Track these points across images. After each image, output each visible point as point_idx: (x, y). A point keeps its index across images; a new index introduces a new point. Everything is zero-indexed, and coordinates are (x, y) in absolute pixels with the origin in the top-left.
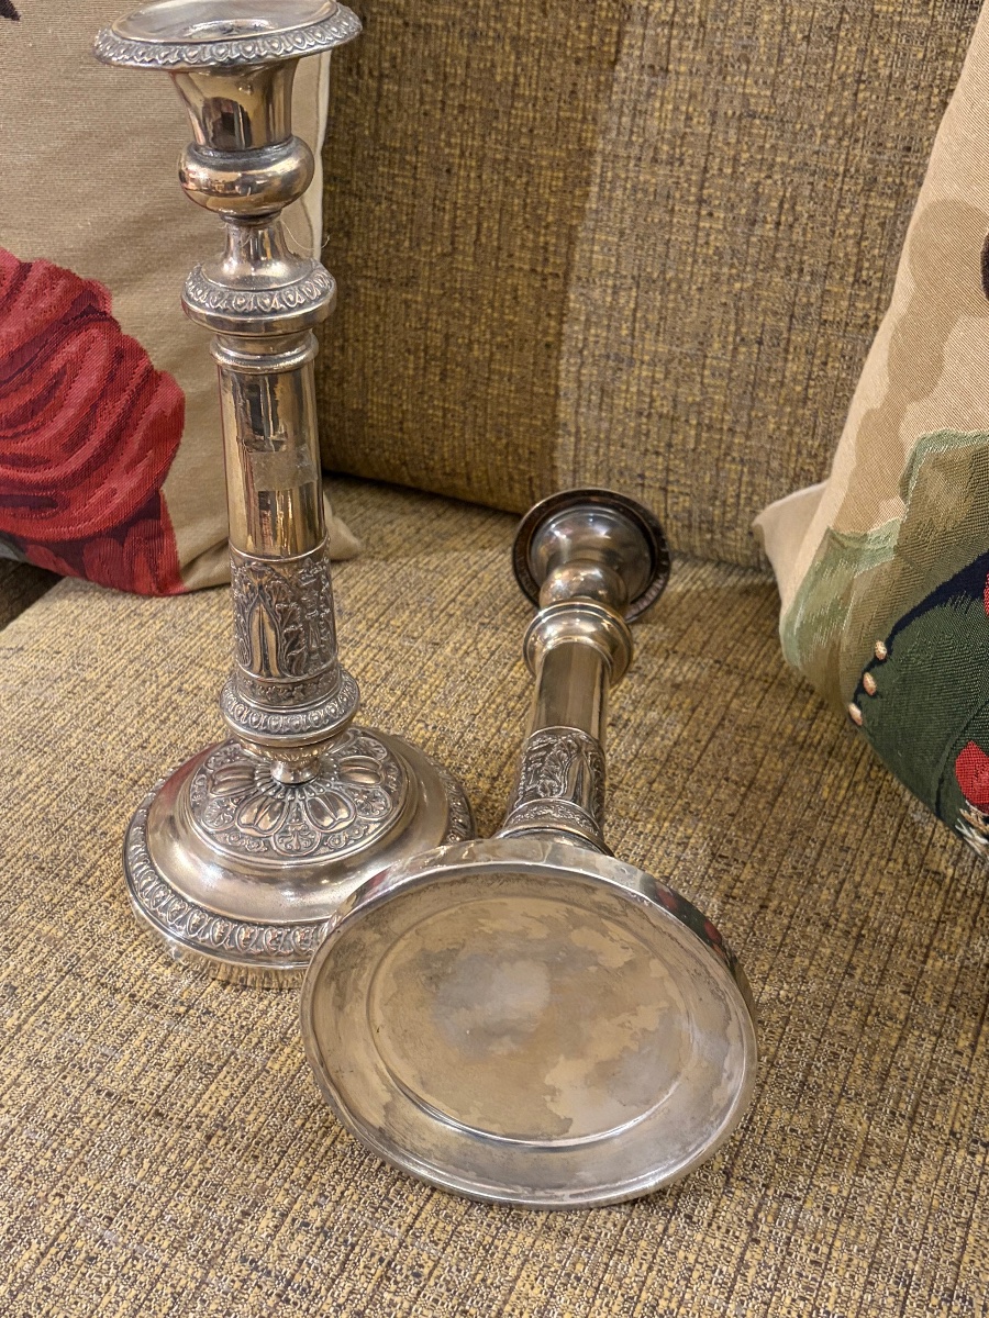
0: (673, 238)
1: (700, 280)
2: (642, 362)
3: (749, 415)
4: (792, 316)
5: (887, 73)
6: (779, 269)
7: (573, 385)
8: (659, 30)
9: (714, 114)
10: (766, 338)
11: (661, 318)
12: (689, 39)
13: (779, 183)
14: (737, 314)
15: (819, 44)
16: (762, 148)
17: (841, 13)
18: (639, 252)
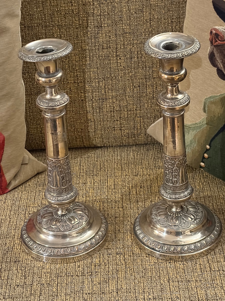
0: (112, 66)
1: (121, 75)
2: (109, 98)
3: (140, 105)
4: (146, 78)
5: (157, 17)
6: (141, 68)
7: (91, 109)
8: (97, 17)
9: (116, 34)
10: (141, 85)
11: (112, 86)
12: (106, 18)
13: (136, 47)
14: (132, 81)
15: (139, 14)
16: (130, 40)
17: (143, 6)
18: (103, 72)
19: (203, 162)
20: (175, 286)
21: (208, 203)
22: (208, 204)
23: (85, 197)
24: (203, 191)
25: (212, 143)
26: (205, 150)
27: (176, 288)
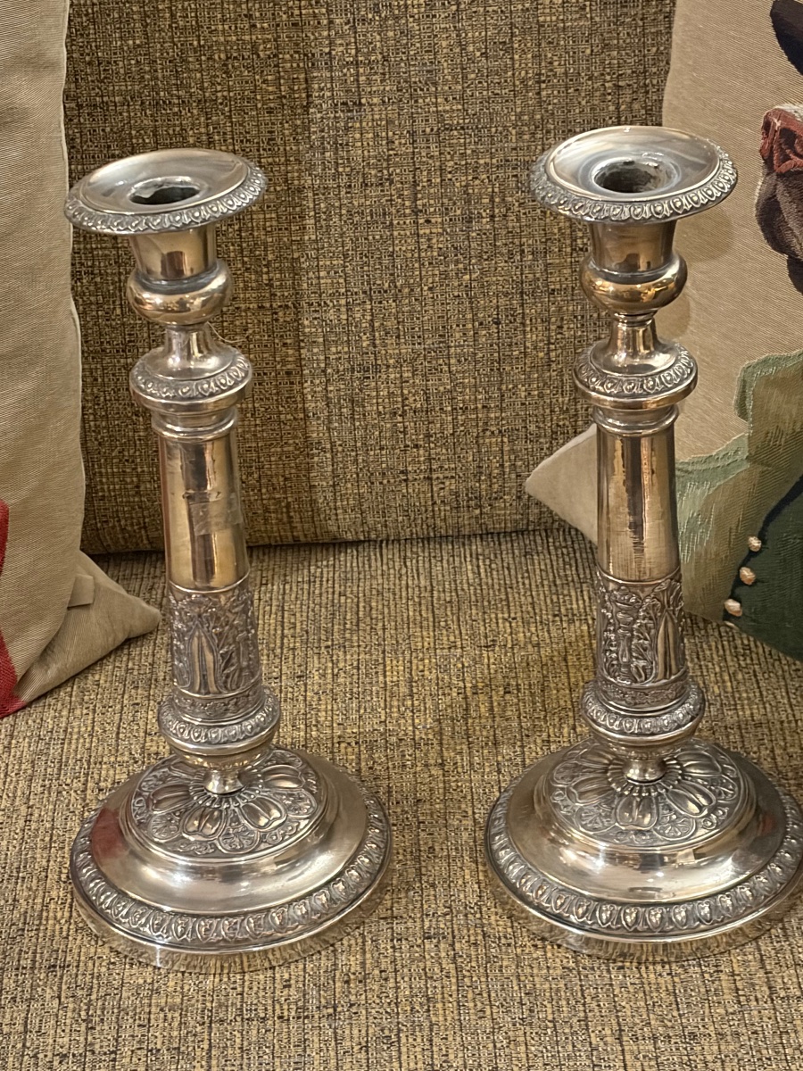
0: (397, 249)
1: (430, 280)
2: (388, 367)
3: (499, 389)
4: (522, 293)
5: (563, 70)
6: (502, 255)
7: (321, 404)
8: (345, 71)
9: (412, 134)
10: (502, 317)
11: (398, 323)
12: (376, 73)
13: (487, 181)
14: (471, 303)
15: (496, 58)
16: (463, 155)
17: (511, 29)
18: (366, 268)
19: (736, 599)
20: (644, 1057)
21: (755, 749)
22: (755, 753)
23: (302, 726)
24: (736, 705)
25: (771, 528)
26: (746, 553)
27: (646, 1064)
